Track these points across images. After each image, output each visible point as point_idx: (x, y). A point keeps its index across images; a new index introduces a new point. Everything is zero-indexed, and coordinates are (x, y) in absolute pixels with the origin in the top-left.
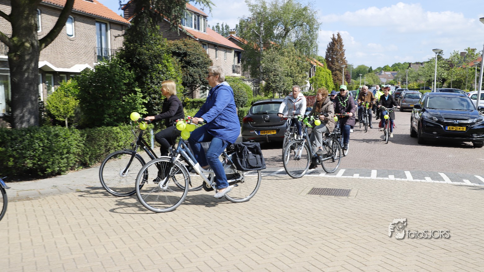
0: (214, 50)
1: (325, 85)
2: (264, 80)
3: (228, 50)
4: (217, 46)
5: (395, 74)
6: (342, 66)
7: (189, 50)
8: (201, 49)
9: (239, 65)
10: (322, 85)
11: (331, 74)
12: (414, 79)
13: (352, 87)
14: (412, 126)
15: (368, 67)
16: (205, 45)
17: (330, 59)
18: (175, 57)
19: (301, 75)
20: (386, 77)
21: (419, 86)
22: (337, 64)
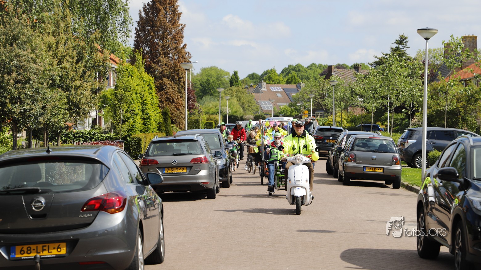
1: (140, 112)
5: (292, 91)
6: (184, 67)
10: (132, 112)
11: (153, 85)
12: (342, 103)
13: (198, 119)
17: (147, 49)
19: (88, 86)
20: (272, 97)
22: (163, 60)
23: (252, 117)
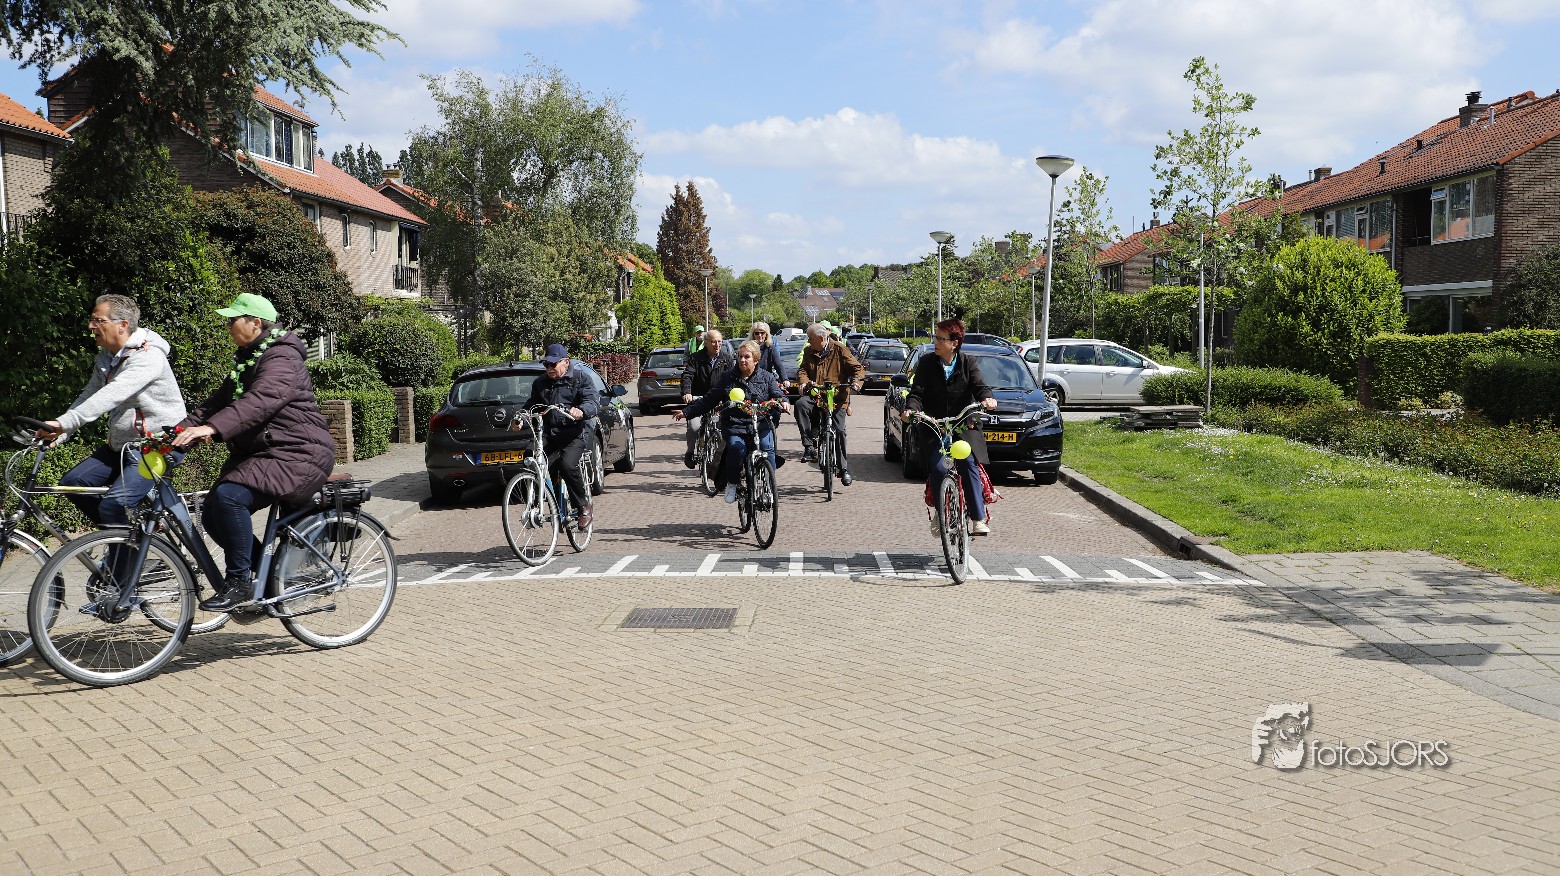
0: (338, 224)
1: (658, 323)
2: (488, 309)
3: (379, 224)
4: (347, 213)
5: (841, 294)
6: (704, 273)
7: (260, 222)
8: (300, 218)
9: (415, 265)
10: (650, 323)
11: (673, 292)
12: (887, 307)
13: (731, 328)
14: (886, 431)
15: (769, 276)
16: (312, 207)
17: (671, 254)
18: (219, 243)
19: (593, 297)
20: (818, 302)
21: (901, 326)
22: (688, 266)
23: (793, 324)
